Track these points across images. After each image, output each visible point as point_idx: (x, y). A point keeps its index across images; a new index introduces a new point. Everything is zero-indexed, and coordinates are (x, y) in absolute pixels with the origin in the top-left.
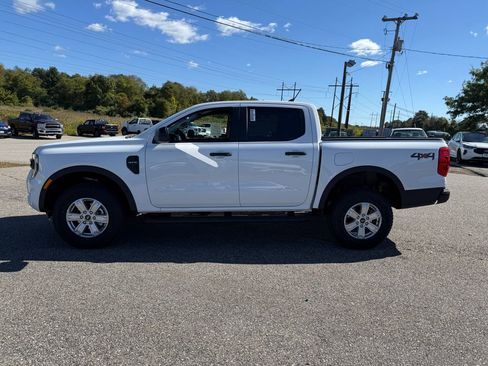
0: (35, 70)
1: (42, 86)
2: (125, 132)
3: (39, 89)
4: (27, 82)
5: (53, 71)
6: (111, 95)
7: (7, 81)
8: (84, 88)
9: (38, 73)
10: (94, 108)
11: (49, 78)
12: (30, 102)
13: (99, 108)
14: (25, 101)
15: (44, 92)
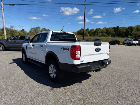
0: (113, 27)
1: (114, 31)
2: (124, 44)
3: (113, 32)
4: (111, 31)
5: (118, 27)
6: (134, 32)
7: (106, 31)
8: (125, 31)
9: (114, 28)
10: (128, 36)
11: (116, 29)
12: (110, 36)
13: (129, 36)
14: (109, 36)
15: (114, 33)
